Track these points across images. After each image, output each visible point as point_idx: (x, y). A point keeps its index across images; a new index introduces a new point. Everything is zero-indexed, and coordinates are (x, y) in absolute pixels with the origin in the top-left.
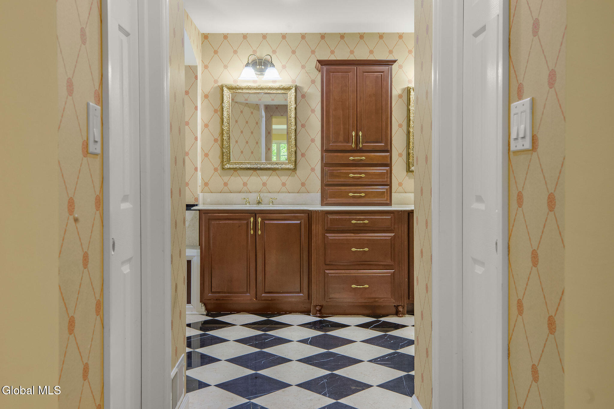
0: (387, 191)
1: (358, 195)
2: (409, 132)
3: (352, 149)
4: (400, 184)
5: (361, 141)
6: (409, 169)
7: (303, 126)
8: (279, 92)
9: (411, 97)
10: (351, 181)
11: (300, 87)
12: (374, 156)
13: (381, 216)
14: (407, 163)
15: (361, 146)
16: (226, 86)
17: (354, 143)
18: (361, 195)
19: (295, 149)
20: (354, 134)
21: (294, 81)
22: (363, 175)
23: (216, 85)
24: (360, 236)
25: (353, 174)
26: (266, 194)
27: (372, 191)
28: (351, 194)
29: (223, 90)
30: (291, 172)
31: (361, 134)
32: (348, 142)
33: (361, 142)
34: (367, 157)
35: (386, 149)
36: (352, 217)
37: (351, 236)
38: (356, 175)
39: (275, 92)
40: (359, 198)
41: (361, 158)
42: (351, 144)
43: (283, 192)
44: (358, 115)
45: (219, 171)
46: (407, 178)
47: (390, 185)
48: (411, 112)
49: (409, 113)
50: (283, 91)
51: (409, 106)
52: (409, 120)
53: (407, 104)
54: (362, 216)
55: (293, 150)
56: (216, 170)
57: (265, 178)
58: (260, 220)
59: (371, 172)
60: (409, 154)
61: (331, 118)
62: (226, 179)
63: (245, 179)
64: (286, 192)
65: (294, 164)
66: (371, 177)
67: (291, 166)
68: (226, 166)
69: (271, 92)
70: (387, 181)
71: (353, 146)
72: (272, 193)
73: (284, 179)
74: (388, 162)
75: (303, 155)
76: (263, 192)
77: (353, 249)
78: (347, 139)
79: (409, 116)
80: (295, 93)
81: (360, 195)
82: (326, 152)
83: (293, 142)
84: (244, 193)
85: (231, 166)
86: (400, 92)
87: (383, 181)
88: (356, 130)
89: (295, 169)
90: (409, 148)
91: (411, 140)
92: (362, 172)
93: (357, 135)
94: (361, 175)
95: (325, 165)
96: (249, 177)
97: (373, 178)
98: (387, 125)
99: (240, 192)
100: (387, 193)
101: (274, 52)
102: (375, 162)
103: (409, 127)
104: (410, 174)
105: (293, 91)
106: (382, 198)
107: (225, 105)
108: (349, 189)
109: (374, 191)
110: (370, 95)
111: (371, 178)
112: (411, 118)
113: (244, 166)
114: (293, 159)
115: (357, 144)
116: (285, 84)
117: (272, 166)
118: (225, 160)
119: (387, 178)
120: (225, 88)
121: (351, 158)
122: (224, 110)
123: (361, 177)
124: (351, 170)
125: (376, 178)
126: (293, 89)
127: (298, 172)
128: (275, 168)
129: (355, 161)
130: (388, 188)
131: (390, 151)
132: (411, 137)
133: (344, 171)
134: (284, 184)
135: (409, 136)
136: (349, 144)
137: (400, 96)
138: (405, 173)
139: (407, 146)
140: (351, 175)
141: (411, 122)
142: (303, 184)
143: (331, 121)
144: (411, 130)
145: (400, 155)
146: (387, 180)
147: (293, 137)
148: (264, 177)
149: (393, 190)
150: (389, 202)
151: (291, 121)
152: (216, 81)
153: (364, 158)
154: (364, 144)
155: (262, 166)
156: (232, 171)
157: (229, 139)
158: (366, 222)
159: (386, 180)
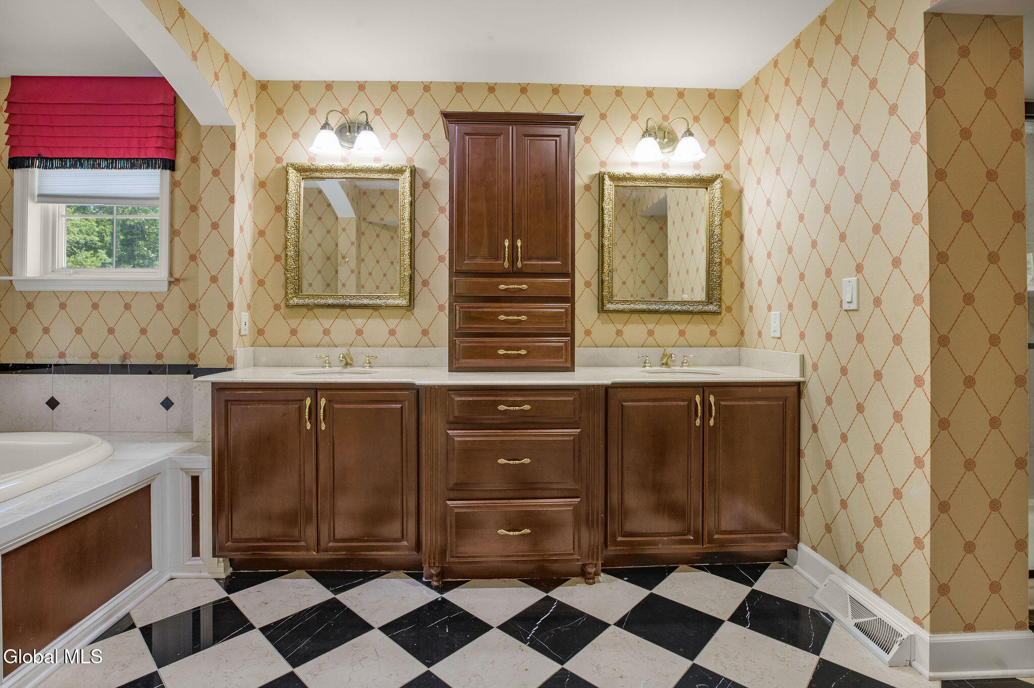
0: (566, 346)
1: (515, 352)
2: (601, 247)
3: (504, 271)
4: (588, 333)
5: (519, 255)
6: (603, 308)
7: (426, 234)
8: (384, 176)
9: (605, 188)
10: (501, 328)
11: (421, 170)
12: (543, 284)
13: (555, 396)
14: (598, 297)
15: (519, 265)
16: (292, 165)
17: (507, 259)
18: (519, 352)
19: (410, 272)
20: (507, 243)
21: (410, 160)
22: (524, 318)
23: (279, 166)
24: (515, 436)
25: (505, 315)
26: (360, 349)
27: (539, 346)
28: (501, 352)
29: (287, 172)
30: (403, 311)
31: (519, 243)
32: (497, 259)
33: (520, 258)
34: (530, 285)
35: (565, 271)
36: (499, 398)
37: (497, 436)
38: (510, 318)
39: (376, 176)
40: (515, 358)
41: (520, 287)
42: (501, 262)
43: (391, 346)
44: (515, 211)
45: (282, 310)
46: (599, 322)
47: (572, 335)
48: (605, 212)
49: (603, 215)
50: (390, 176)
51: (602, 203)
52: (603, 226)
53: (599, 200)
54: (518, 395)
55: (407, 273)
56: (277, 307)
57: (359, 322)
58: (323, 402)
59: (538, 312)
60: (602, 282)
61: (467, 216)
62: (294, 323)
63: (327, 323)
64: (395, 346)
65: (408, 297)
66: (537, 320)
67: (404, 302)
68: (291, 302)
69: (371, 176)
70: (566, 328)
71: (506, 264)
72: (372, 347)
73: (392, 323)
74: (569, 294)
75: (425, 283)
76: (356, 346)
77: (502, 461)
78: (495, 253)
79: (603, 219)
80: (410, 178)
81: (517, 352)
82: (456, 276)
83: (407, 261)
84: (325, 346)
85: (301, 302)
86: (586, 181)
87: (558, 329)
88: (510, 237)
89: (410, 306)
90: (603, 273)
91: (606, 258)
92: (521, 312)
93: (513, 246)
94: (519, 318)
95: (456, 298)
96: (332, 321)
97: (541, 323)
98: (566, 227)
99: (318, 346)
100: (566, 349)
101: (378, 112)
102: (545, 294)
103: (603, 237)
104: (604, 315)
105: (407, 174)
106: (558, 358)
107: (291, 197)
108: (498, 342)
109: (543, 346)
110: (535, 176)
111: (538, 323)
112: (606, 222)
113: (323, 301)
114: (407, 289)
115: (513, 261)
116: (394, 164)
117: (371, 302)
118: (289, 291)
119: (566, 322)
120: (290, 168)
121: (502, 287)
122: (289, 205)
123: (520, 321)
124: (502, 308)
125: (546, 323)
126: (407, 170)
127: (416, 311)
128: (375, 304)
129: (509, 292)
130: (568, 340)
131: (571, 275)
132: (606, 255)
133: (490, 310)
134: (392, 332)
135: (603, 253)
136: (498, 262)
137: (587, 188)
138: (596, 314)
139: (598, 269)
140: (502, 317)
141: (606, 230)
142: (425, 333)
143: (466, 220)
144: (606, 243)
145: (588, 284)
146: (567, 326)
147: (407, 252)
148: (359, 320)
149: (577, 343)
150: (570, 366)
151: (404, 224)
152: (279, 160)
153: (525, 287)
154: (525, 262)
155: (353, 302)
156: (305, 310)
157: (298, 255)
158: (527, 407)
159: (564, 326)
